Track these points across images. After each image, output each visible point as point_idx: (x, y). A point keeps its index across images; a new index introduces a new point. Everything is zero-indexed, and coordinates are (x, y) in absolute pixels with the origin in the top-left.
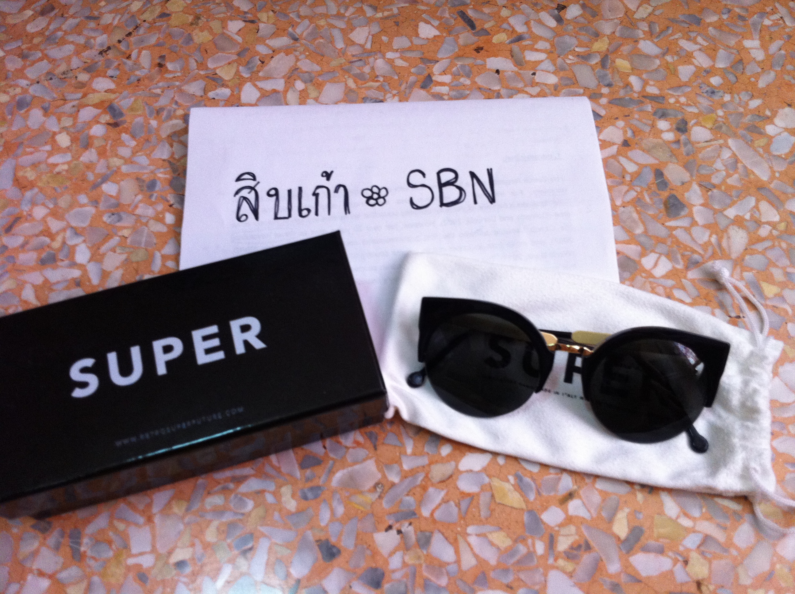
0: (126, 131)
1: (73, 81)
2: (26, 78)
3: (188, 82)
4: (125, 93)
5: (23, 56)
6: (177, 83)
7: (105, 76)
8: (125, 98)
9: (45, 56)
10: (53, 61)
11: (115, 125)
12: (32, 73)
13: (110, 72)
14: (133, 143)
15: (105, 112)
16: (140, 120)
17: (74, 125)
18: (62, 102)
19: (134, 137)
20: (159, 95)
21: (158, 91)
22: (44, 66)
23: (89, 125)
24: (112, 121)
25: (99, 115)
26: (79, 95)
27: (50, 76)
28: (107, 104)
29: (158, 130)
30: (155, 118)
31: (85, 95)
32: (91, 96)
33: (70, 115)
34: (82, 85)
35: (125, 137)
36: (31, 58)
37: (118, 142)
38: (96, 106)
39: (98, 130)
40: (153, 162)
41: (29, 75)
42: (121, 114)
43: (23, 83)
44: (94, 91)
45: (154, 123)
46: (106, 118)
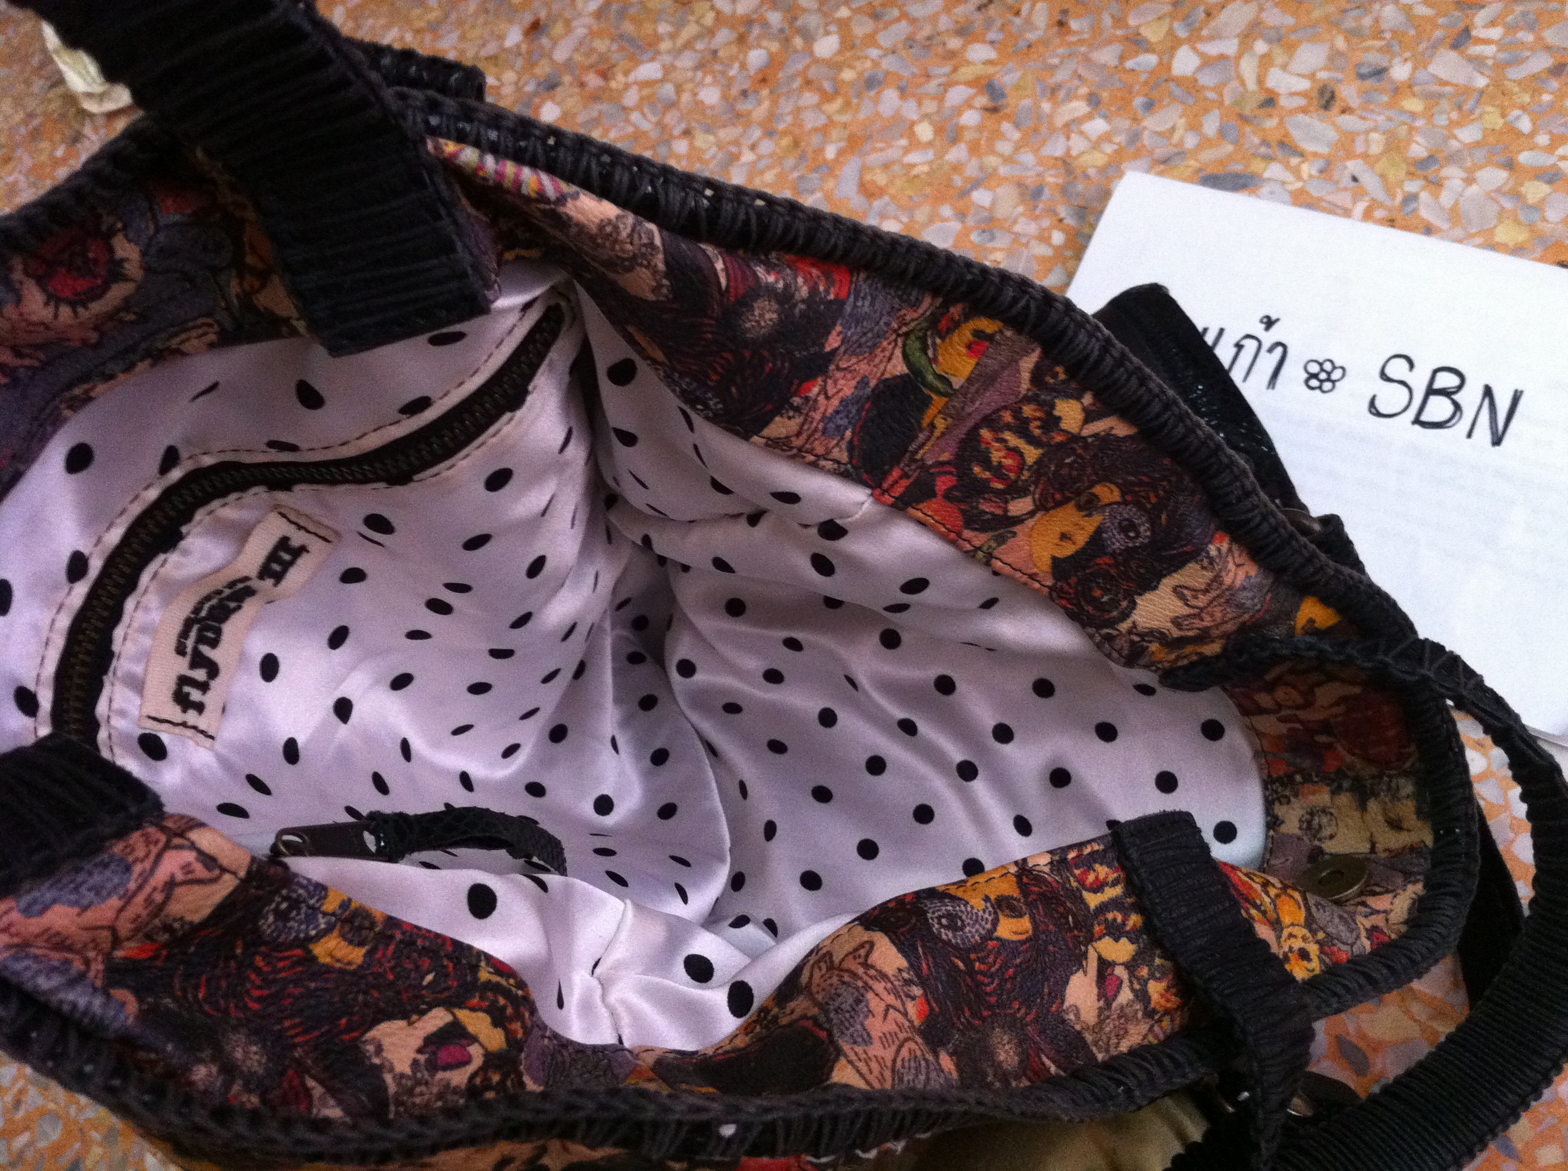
0: (1008, 117)
1: (940, 50)
2: (879, 47)
3: (1099, 47)
4: (1011, 65)
5: (875, 16)
6: (1083, 49)
7: (984, 42)
8: (1010, 71)
9: (904, 15)
10: (913, 21)
11: (994, 110)
12: (886, 39)
13: (992, 35)
14: (1016, 135)
15: (980, 92)
16: (1026, 102)
17: (938, 112)
18: (923, 79)
19: (1017, 126)
20: (1056, 67)
21: (1055, 61)
22: (902, 29)
23: (958, 111)
24: (990, 105)
25: (972, 97)
26: (947, 69)
27: (910, 42)
28: (984, 82)
29: (1050, 116)
30: (1049, 100)
31: (955, 69)
32: (963, 70)
33: (934, 98)
34: (951, 55)
35: (1006, 126)
36: (886, 18)
37: (997, 135)
38: (969, 84)
39: (970, 118)
40: (1041, 162)
41: (882, 43)
42: (1003, 95)
43: (874, 53)
44: (968, 63)
45: (1046, 106)
46: (983, 100)
